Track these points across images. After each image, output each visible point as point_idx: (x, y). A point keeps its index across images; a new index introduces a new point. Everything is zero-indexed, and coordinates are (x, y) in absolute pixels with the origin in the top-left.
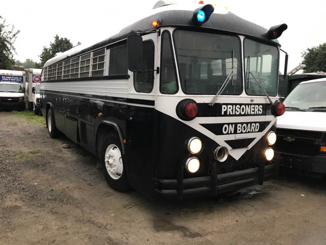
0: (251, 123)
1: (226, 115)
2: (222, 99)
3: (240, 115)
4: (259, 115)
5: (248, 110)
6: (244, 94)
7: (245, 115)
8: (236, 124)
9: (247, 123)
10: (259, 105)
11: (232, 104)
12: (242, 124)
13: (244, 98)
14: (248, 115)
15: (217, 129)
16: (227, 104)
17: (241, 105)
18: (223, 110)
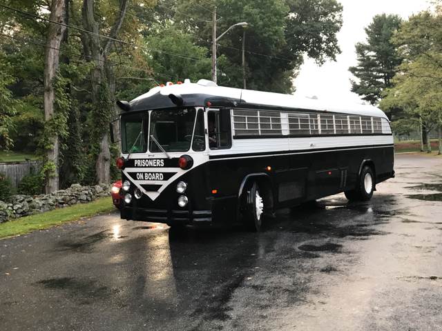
0: (155, 173)
1: (137, 167)
2: (133, 156)
3: (145, 167)
4: (161, 167)
5: (151, 163)
6: (148, 152)
7: (149, 167)
8: (144, 173)
9: (152, 173)
10: (160, 159)
11: (140, 159)
12: (148, 173)
13: (148, 154)
14: (151, 167)
15: (134, 175)
16: (137, 159)
17: (145, 159)
18: (136, 163)
